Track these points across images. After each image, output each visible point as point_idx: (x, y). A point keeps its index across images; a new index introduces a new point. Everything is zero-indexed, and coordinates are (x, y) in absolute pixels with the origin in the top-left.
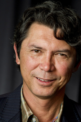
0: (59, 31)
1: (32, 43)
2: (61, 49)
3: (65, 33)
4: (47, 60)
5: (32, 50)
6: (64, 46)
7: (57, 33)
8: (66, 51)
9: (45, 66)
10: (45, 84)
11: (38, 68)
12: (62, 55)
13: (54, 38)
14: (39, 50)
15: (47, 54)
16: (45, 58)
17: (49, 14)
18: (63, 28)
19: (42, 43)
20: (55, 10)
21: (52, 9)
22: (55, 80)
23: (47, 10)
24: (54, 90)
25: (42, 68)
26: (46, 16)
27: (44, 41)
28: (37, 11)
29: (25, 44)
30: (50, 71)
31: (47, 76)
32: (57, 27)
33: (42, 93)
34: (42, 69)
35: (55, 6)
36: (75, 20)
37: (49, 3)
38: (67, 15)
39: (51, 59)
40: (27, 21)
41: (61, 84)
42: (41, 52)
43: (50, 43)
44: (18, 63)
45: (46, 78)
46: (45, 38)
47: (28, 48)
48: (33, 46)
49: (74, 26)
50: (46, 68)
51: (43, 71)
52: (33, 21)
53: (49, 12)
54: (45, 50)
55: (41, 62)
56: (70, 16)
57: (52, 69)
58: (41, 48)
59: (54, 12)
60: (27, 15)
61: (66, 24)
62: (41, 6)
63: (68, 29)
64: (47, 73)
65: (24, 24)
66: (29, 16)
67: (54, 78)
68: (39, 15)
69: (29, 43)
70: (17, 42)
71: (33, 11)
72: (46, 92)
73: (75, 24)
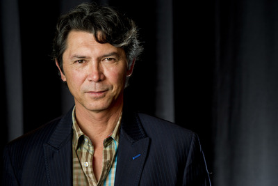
0: (99, 33)
1: (73, 54)
2: (107, 53)
3: (106, 34)
4: (95, 70)
5: (76, 62)
6: (108, 49)
7: (98, 37)
8: (113, 54)
9: (93, 76)
10: (98, 95)
11: (87, 81)
12: (110, 59)
13: (96, 43)
14: (83, 60)
15: (93, 62)
16: (91, 67)
17: (85, 17)
18: (103, 29)
19: (84, 52)
20: (91, 12)
21: (88, 12)
22: (107, 90)
23: (82, 14)
24: (109, 102)
25: (90, 79)
26: (82, 21)
27: (86, 49)
28: (71, 17)
29: (66, 56)
30: (99, 81)
31: (98, 87)
32: (96, 30)
33: (96, 106)
34: (90, 81)
35: (91, 7)
36: (115, 17)
37: (82, 5)
38: (105, 15)
39: (98, 67)
40: (63, 31)
41: (115, 94)
42: (86, 61)
43: (92, 49)
44: (65, 80)
45: (97, 91)
46: (87, 46)
47: (70, 60)
48: (75, 56)
49: (115, 25)
50: (95, 77)
51: (93, 83)
52: (69, 29)
53: (85, 15)
54: (90, 58)
55: (88, 73)
56: (109, 14)
57: (101, 79)
58: (84, 57)
59: (91, 14)
60: (61, 24)
61: (106, 24)
62: (75, 11)
63: (110, 30)
64: (97, 84)
65: (61, 36)
66: (64, 25)
67: (106, 88)
68: (74, 21)
69: (70, 55)
70: (57, 56)
71: (67, 19)
72: (100, 104)
73: (116, 21)
